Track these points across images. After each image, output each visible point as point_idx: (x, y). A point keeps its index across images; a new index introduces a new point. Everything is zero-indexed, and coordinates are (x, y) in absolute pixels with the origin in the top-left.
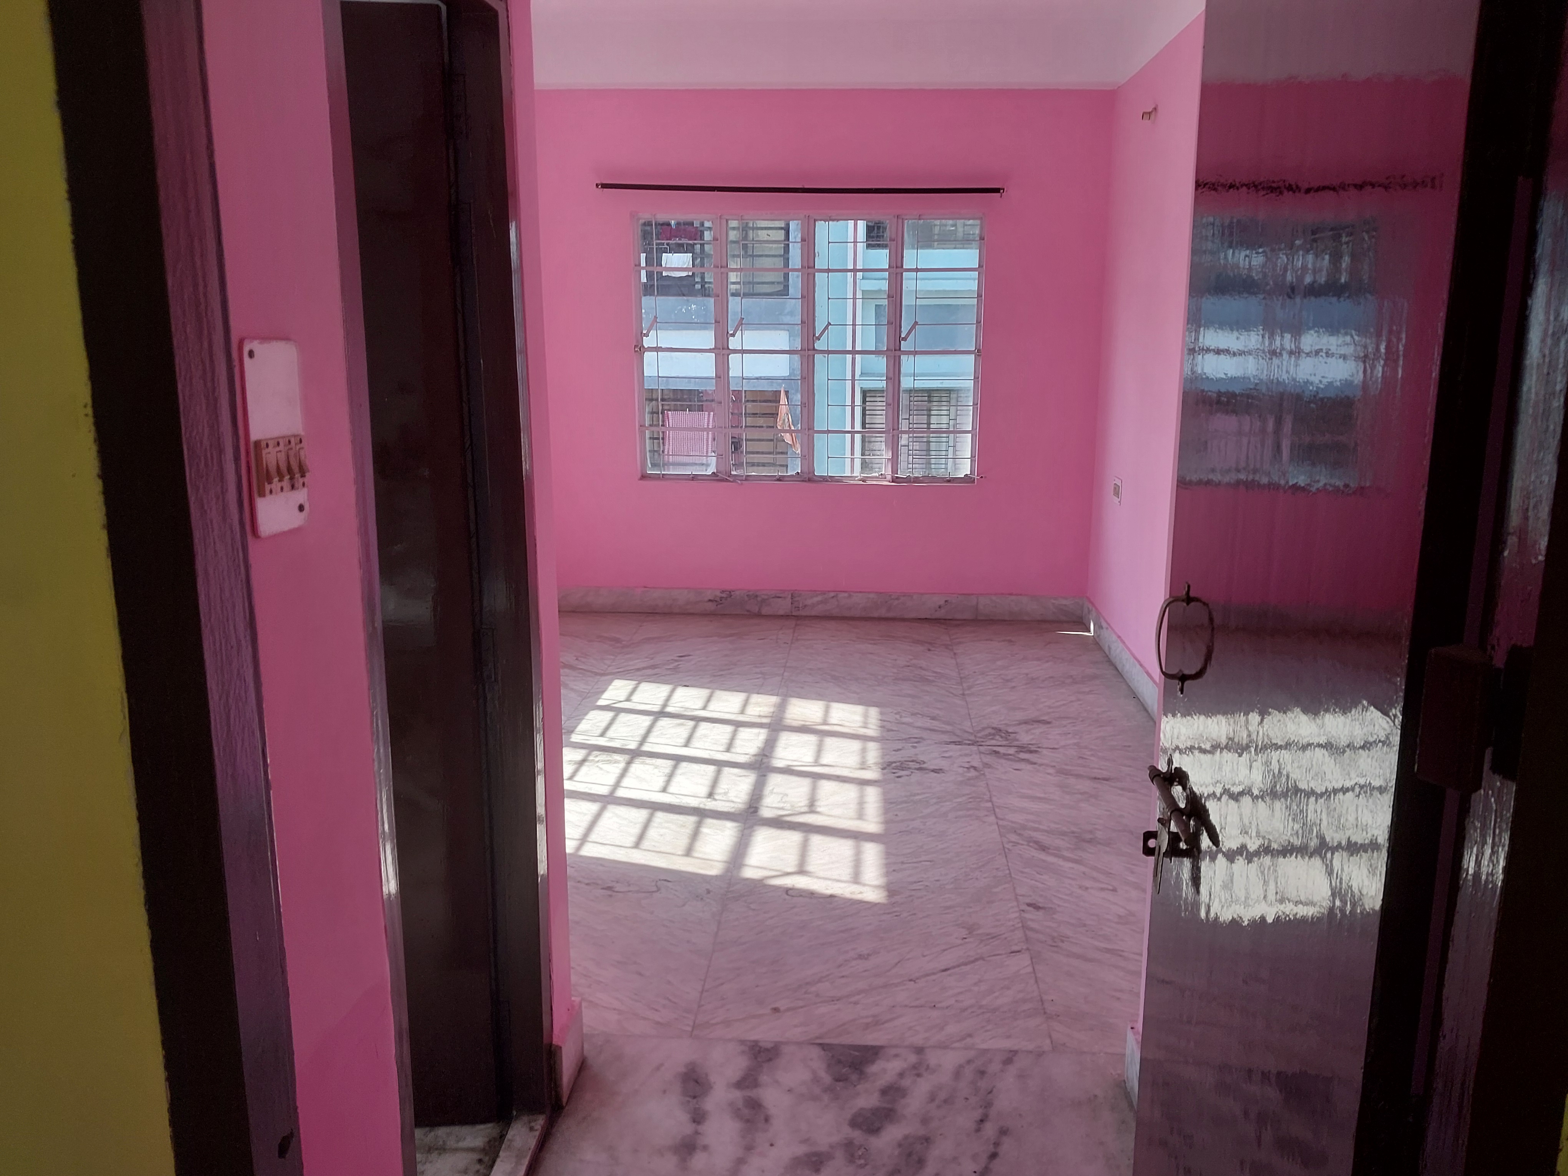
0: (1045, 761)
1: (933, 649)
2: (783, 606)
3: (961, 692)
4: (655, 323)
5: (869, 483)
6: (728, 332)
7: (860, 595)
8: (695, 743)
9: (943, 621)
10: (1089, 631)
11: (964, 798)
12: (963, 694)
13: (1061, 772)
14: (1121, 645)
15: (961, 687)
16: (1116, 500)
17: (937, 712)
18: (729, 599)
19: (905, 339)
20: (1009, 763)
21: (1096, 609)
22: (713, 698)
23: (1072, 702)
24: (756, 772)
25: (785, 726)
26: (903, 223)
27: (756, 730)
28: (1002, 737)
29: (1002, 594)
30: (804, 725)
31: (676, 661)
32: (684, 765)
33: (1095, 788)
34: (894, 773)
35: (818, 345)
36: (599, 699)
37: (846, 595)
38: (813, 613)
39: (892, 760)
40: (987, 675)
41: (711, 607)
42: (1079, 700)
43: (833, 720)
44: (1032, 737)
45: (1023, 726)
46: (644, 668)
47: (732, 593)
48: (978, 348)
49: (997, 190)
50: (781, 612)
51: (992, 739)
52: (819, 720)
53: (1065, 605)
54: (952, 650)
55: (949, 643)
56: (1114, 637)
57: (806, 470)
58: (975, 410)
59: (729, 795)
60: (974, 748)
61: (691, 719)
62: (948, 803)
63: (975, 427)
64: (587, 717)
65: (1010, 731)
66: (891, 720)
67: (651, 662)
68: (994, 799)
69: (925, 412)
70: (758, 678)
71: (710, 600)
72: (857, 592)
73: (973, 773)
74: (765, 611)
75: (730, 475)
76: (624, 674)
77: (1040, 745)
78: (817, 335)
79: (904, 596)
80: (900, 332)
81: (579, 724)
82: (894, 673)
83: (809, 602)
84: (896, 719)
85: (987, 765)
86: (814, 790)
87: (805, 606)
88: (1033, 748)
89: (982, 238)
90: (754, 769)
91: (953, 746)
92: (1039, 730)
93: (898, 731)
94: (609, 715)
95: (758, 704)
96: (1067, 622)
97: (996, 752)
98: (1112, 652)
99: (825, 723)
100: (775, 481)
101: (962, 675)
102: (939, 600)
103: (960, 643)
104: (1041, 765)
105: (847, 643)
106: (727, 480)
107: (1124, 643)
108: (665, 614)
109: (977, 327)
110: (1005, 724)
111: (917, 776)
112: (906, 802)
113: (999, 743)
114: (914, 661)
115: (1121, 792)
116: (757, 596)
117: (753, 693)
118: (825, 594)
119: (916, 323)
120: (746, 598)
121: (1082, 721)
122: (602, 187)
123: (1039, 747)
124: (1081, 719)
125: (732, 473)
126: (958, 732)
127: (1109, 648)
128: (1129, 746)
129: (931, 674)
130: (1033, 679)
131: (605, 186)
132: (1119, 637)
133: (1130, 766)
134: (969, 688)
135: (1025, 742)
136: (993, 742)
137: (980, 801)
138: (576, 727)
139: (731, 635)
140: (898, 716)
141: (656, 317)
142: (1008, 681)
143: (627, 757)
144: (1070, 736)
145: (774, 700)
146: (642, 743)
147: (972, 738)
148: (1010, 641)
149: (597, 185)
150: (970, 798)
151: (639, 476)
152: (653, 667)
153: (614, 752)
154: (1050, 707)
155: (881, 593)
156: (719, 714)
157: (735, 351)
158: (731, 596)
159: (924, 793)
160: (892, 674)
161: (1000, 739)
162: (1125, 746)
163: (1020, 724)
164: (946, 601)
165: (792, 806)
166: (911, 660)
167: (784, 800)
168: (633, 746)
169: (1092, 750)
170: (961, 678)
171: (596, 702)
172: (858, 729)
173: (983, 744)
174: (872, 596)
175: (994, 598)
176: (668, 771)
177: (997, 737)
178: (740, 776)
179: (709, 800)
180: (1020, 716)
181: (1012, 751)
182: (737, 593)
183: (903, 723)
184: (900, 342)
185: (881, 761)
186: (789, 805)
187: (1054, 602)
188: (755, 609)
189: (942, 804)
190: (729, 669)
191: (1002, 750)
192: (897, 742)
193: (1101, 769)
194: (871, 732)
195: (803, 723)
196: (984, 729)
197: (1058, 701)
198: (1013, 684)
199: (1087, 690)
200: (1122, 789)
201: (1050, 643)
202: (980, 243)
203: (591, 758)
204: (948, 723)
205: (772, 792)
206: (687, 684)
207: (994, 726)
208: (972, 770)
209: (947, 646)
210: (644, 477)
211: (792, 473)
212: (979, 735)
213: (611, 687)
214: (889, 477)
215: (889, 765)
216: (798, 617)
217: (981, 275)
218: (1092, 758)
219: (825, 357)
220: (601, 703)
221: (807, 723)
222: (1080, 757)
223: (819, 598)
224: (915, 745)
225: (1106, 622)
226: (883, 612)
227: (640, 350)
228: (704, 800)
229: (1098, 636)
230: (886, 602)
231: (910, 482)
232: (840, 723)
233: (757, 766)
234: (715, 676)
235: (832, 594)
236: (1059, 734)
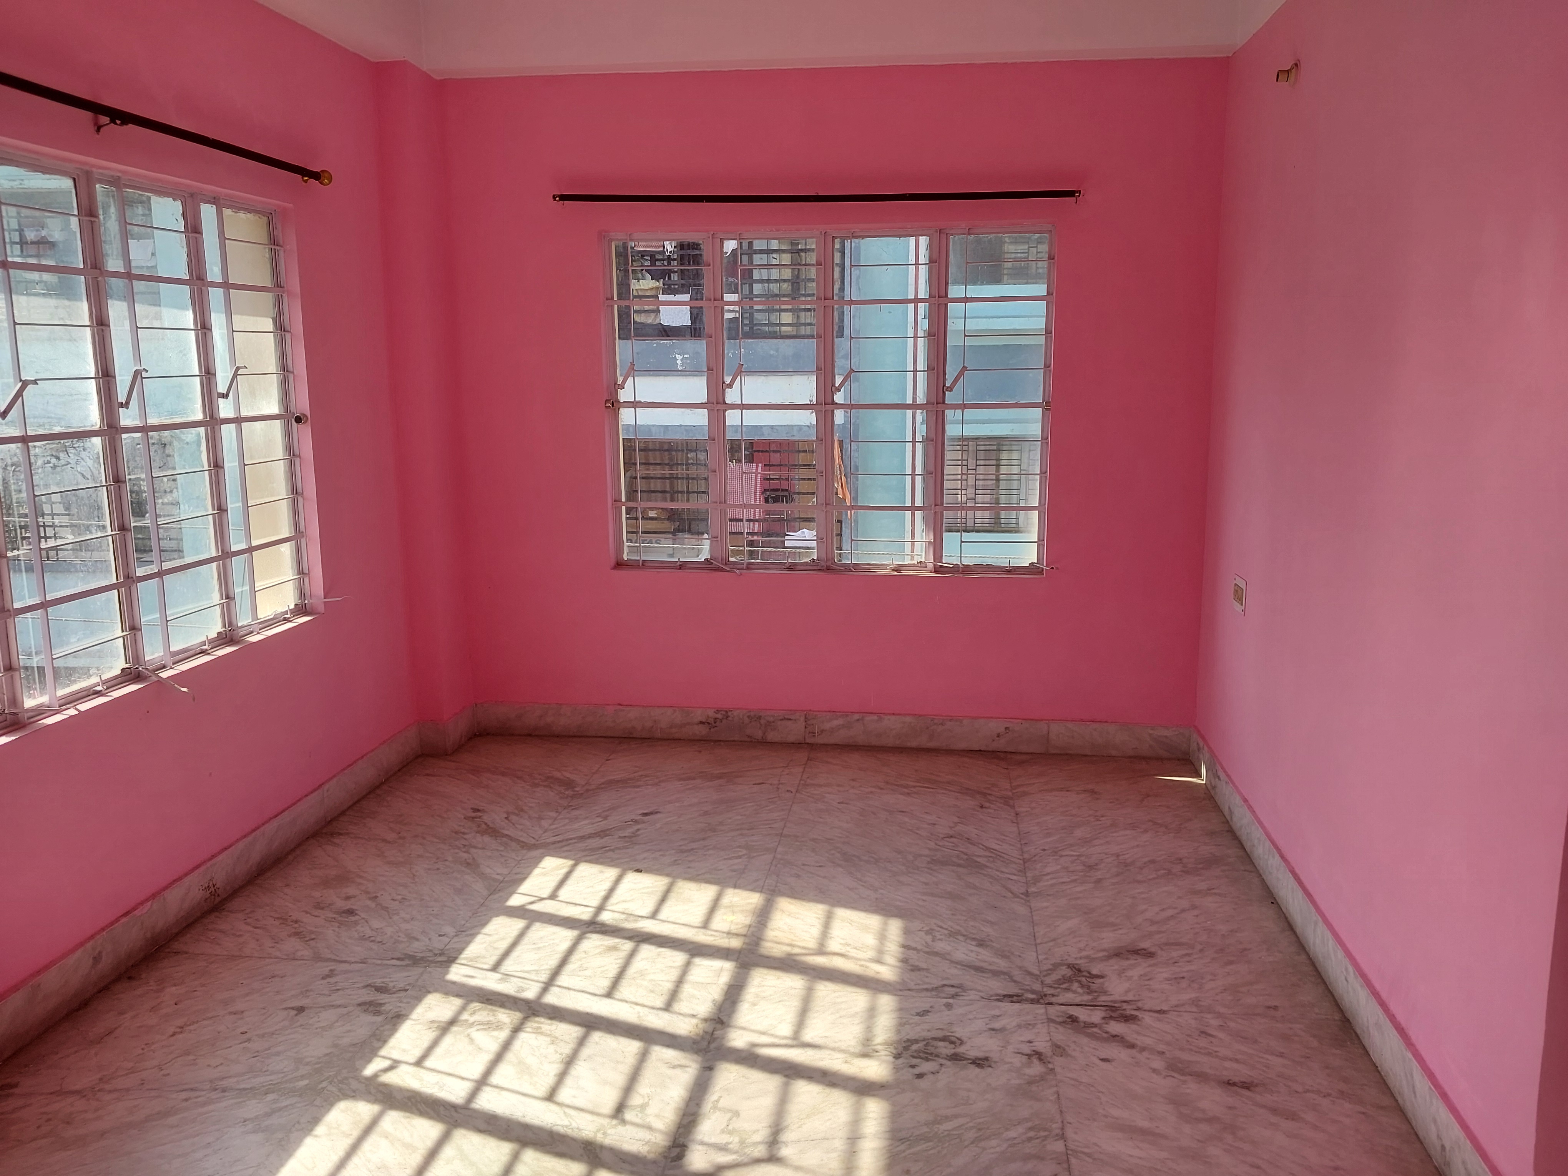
0: (1148, 1041)
1: (987, 804)
2: (794, 731)
3: (1023, 890)
4: (632, 371)
5: (905, 573)
6: (724, 382)
7: (893, 718)
8: (625, 990)
9: (1002, 755)
10: (1199, 775)
11: (1020, 1129)
12: (1027, 894)
13: (1176, 1068)
14: (1249, 814)
15: (1023, 880)
16: (1238, 607)
17: (988, 929)
18: (724, 721)
19: (950, 389)
20: (1094, 1044)
21: (1209, 747)
22: (673, 896)
23: (1183, 911)
24: (700, 1059)
25: (761, 956)
26: (947, 240)
27: (717, 964)
28: (1082, 986)
29: (1082, 720)
30: (790, 955)
31: (636, 822)
32: (597, 1037)
33: (1230, 1108)
34: (913, 1066)
35: (839, 398)
36: (513, 892)
37: (875, 717)
38: (832, 741)
39: (912, 1035)
40: (1062, 856)
41: (702, 730)
42: (1194, 907)
43: (833, 945)
44: (1126, 985)
45: (1113, 961)
46: (590, 836)
47: (730, 714)
48: (1046, 399)
49: (1071, 194)
50: (791, 739)
51: (1068, 990)
52: (812, 944)
53: (1166, 737)
54: (1013, 807)
55: (1010, 794)
56: (1238, 800)
57: (824, 556)
58: (1043, 479)
59: (649, 1111)
60: (1040, 1009)
61: (630, 938)
62: (994, 1143)
63: (1043, 502)
64: (486, 930)
65: (1095, 971)
66: (919, 947)
67: (604, 824)
68: (1069, 1133)
69: (994, 462)
70: (740, 857)
71: (702, 723)
72: (890, 714)
73: (1037, 1068)
74: (771, 736)
75: (728, 562)
76: (557, 848)
77: (1140, 1004)
78: (837, 385)
79: (951, 720)
80: (944, 379)
81: (468, 943)
82: (930, 849)
83: (827, 726)
84: (927, 945)
85: (1059, 1049)
86: (783, 1100)
87: (822, 731)
88: (1129, 1010)
89: (1051, 258)
90: (697, 1052)
91: (1006, 1006)
92: (1138, 969)
93: (927, 970)
94: (520, 924)
95: (731, 908)
96: (1169, 759)
97: (1073, 1020)
98: (1235, 819)
99: (821, 951)
100: (785, 569)
101: (1026, 856)
102: (996, 726)
103: (1025, 794)
104: (1143, 1049)
105: (872, 792)
106: (723, 570)
107: (1253, 812)
108: (643, 739)
109: (1045, 372)
110: (1087, 957)
111: (949, 1074)
112: (925, 1138)
113: (1078, 1000)
114: (960, 828)
115: (1274, 1119)
116: (760, 717)
117: (728, 886)
118: (847, 716)
119: (964, 368)
120: (747, 720)
121: (1201, 951)
122: (560, 200)
123: (1138, 1009)
124: (1199, 947)
125: (730, 559)
126: (1017, 974)
127: (1231, 812)
128: (1276, 1008)
129: (982, 853)
130: (1126, 865)
131: (564, 198)
132: (1245, 800)
133: (1281, 1055)
134: (1036, 880)
135: (1117, 997)
136: (1069, 997)
137: (1046, 1137)
138: (460, 951)
139: (720, 777)
140: (929, 938)
141: (632, 364)
142: (1091, 868)
143: (517, 1016)
144: (1184, 984)
145: (754, 899)
146: (547, 986)
147: (1037, 987)
148: (1093, 792)
149: (554, 197)
150: (1031, 1129)
151: (613, 562)
152: (602, 834)
153: (502, 1006)
154: (1153, 922)
155: (920, 716)
156: (672, 926)
157: (734, 406)
158: (728, 717)
159: (956, 1116)
160: (926, 852)
161: (1080, 990)
162: (1269, 1007)
163: (1109, 957)
164: (1006, 728)
165: (742, 1142)
166: (956, 824)
167: (730, 1127)
168: (530, 994)
169: (1219, 1015)
170: (1025, 861)
171: (507, 899)
172: (869, 964)
173: (1053, 1000)
174: (908, 719)
175: (1070, 725)
176: (567, 1050)
177: (1075, 986)
178: (674, 1067)
179: (614, 1122)
180: (1109, 939)
181: (1096, 1016)
182: (736, 713)
183: (936, 954)
184: (944, 393)
185: (895, 1038)
186: (737, 1139)
187: (1151, 732)
188: (759, 734)
189: (982, 1144)
190: (704, 839)
191: (1082, 1014)
192: (924, 994)
193: (1237, 1061)
194: (887, 972)
195: (788, 949)
196: (1056, 966)
197: (1163, 910)
198: (1098, 875)
199: (1203, 886)
200: (1274, 1111)
201: (1148, 796)
202: (1049, 263)
203: (465, 1016)
204: (1004, 956)
205: (715, 1108)
206: (639, 867)
207: (1071, 961)
208: (1035, 1061)
209: (1007, 801)
210: (620, 565)
211: (806, 560)
212: (1048, 980)
213: (537, 871)
214: (930, 566)
215: (906, 1048)
216: (812, 747)
217: (1050, 305)
218: (1221, 1035)
219: (847, 412)
220: (515, 901)
221: (796, 951)
222: (1203, 1032)
223: (840, 722)
224: (951, 1001)
225: (1225, 772)
226: (923, 741)
227: (614, 405)
228: (606, 1121)
229: (1214, 787)
230: (928, 728)
231: (958, 572)
232: (842, 951)
233: (704, 1044)
234: (682, 852)
235: (856, 717)
236: (1167, 979)
